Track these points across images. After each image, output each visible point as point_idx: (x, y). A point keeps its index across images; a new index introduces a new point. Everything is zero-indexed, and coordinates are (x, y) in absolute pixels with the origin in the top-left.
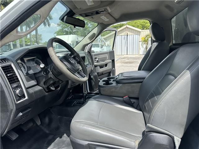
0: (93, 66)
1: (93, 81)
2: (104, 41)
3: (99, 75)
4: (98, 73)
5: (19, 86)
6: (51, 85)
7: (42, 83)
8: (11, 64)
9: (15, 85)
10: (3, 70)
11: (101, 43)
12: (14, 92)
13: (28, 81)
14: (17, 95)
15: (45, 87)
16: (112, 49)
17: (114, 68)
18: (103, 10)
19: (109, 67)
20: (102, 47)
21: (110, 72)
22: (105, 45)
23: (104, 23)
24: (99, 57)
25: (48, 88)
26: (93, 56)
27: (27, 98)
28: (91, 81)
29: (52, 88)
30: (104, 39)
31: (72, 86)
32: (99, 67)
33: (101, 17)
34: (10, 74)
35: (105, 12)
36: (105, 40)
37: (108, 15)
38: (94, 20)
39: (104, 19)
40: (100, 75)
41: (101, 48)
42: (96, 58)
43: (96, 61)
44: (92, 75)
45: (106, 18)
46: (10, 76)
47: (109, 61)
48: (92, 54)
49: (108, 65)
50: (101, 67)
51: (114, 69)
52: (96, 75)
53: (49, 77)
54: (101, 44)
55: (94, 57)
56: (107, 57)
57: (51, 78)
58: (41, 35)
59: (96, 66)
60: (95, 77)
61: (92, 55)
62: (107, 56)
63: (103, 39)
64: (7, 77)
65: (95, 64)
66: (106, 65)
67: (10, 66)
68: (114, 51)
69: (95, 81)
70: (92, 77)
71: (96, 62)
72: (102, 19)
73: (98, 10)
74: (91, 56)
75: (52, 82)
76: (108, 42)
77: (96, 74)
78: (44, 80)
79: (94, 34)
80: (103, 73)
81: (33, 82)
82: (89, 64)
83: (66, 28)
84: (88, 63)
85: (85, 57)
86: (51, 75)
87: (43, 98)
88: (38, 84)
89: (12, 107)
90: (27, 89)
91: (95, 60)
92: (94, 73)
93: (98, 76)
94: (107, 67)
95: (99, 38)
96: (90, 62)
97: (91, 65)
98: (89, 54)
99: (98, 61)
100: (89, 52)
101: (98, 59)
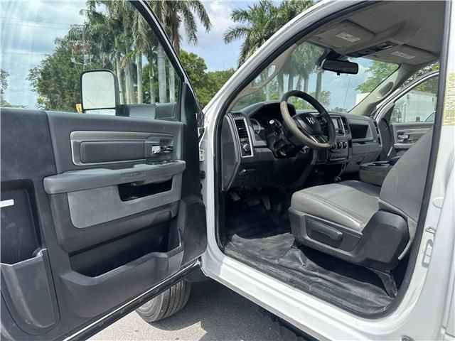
0: (392, 147)
5: (247, 142)
6: (282, 149)
7: (272, 145)
8: (244, 119)
9: (243, 140)
10: (236, 123)
12: (242, 146)
13: (257, 139)
14: (243, 150)
15: (275, 150)
24: (411, 131)
25: (278, 153)
26: (394, 129)
27: (252, 155)
29: (282, 153)
31: (317, 162)
33: (392, 54)
34: (241, 128)
35: (391, 46)
39: (401, 56)
42: (402, 134)
43: (402, 141)
45: (405, 54)
48: (393, 124)
55: (395, 132)
57: (282, 139)
59: (399, 150)
61: (392, 126)
64: (238, 130)
67: (243, 121)
71: (400, 142)
73: (376, 46)
74: (389, 129)
78: (275, 141)
79: (391, 84)
81: (263, 143)
82: (375, 141)
84: (372, 138)
85: (367, 127)
86: (282, 136)
88: (268, 146)
89: (238, 160)
90: (254, 147)
91: (399, 138)
96: (379, 139)
97: (380, 143)
98: (385, 124)
99: (406, 141)
100: (386, 120)
101: (407, 136)
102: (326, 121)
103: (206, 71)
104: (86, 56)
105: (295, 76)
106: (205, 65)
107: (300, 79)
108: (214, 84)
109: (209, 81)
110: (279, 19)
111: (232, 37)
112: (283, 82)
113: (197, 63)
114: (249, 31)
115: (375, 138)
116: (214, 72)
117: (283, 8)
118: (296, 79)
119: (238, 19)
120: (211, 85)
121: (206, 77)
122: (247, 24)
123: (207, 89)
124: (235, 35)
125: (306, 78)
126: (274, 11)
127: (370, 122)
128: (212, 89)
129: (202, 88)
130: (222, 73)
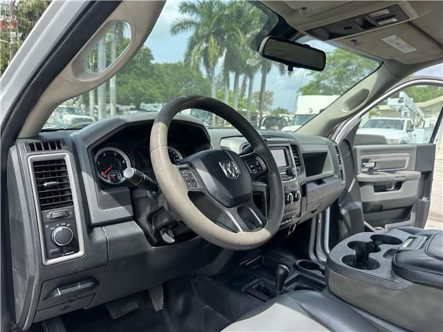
0: (354, 180)
1: (343, 224)
2: (422, 114)
3: (368, 210)
4: (365, 205)
5: (68, 218)
6: (166, 228)
8: (65, 156)
9: (55, 213)
10: (35, 169)
11: (410, 119)
12: (47, 233)
14: (52, 242)
15: (151, 229)
16: (429, 140)
17: (428, 195)
18: (387, 12)
19: (409, 191)
20: (411, 128)
21: (411, 207)
22: (421, 126)
23: (397, 59)
24: (378, 157)
26: (358, 154)
27: (81, 253)
28: (340, 222)
29: (165, 237)
30: (420, 108)
32: (371, 188)
33: (385, 40)
34: (49, 183)
35: (394, 20)
36: (424, 112)
37: (412, 32)
38: (361, 50)
39: (396, 46)
40: (372, 211)
41: (407, 131)
42: (366, 161)
43: (366, 170)
44: (343, 207)
45: (403, 43)
46: (49, 187)
47: (411, 173)
48: (357, 147)
49: (403, 185)
50: (380, 187)
51: (424, 199)
52: (359, 209)
53: (160, 205)
54: (409, 122)
55: (360, 157)
56: (405, 161)
57: (163, 208)
58: (271, 94)
59: (362, 184)
60: (354, 213)
61: (355, 150)
62: (406, 157)
63: (419, 110)
64: (40, 188)
65: (362, 176)
66: (398, 185)
67: (61, 161)
68: (434, 146)
69: (352, 225)
70: (343, 211)
71: (364, 172)
72: (391, 46)
73: (367, 15)
74: (351, 154)
75: (166, 220)
76: (432, 118)
77: (359, 205)
78: (149, 210)
79: (365, 92)
80: (381, 207)
81: (120, 212)
82: (336, 176)
83: (327, 79)
84: (331, 172)
85: (325, 154)
86: (163, 200)
87: (142, 257)
88: (135, 218)
91: (363, 166)
92: (352, 201)
93: (364, 212)
94: (400, 191)
95: (406, 106)
96: (341, 171)
97: (342, 178)
98: (347, 147)
99: (371, 171)
100: (348, 142)
101: (374, 164)
102: (264, 167)
103: (153, 62)
104: (13, 34)
105: (240, 74)
106: (152, 56)
107: (245, 78)
108: (162, 76)
109: (156, 72)
110: (227, 15)
111: (179, 29)
112: (228, 79)
113: (144, 53)
114: (197, 25)
115: (336, 172)
116: (162, 63)
117: (231, 5)
118: (241, 77)
119: (186, 11)
120: (158, 76)
121: (153, 67)
122: (195, 18)
123: (153, 79)
124: (182, 27)
125: (251, 77)
126: (222, 7)
127: (330, 147)
128: (159, 81)
129: (147, 79)
130: (170, 65)
